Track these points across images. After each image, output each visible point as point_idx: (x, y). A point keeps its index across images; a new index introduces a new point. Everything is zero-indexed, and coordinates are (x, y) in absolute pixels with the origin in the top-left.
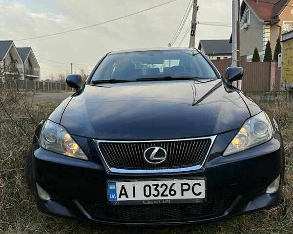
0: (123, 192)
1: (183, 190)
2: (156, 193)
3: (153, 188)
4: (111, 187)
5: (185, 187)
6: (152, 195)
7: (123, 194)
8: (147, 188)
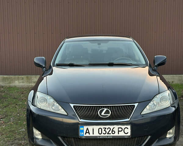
0: (87, 131)
1: (119, 131)
2: (105, 132)
3: (103, 130)
4: (81, 129)
5: (120, 130)
6: (102, 133)
7: (87, 133)
8: (100, 130)
